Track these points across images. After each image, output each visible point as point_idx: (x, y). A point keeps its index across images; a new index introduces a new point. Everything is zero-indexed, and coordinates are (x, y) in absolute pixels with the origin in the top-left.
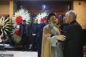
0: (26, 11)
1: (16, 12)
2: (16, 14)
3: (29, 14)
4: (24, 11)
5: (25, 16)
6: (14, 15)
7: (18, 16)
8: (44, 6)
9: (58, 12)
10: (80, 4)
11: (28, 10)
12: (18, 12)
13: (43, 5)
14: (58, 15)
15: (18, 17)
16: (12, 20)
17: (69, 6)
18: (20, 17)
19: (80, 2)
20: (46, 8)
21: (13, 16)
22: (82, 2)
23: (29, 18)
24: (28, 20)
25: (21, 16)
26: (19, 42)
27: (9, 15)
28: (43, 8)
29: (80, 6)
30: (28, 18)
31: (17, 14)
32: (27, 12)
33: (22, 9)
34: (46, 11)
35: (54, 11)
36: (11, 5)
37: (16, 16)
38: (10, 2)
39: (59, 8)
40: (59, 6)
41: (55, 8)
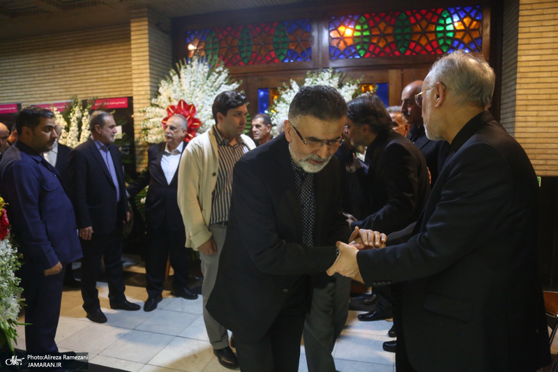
0: (219, 73)
1: (163, 82)
2: (165, 89)
3: (236, 85)
4: (207, 69)
6: (156, 94)
7: (175, 103)
8: (320, 32)
9: (408, 66)
11: (226, 66)
12: (175, 78)
13: (315, 27)
15: (173, 107)
16: (149, 125)
17: (487, 21)
18: (187, 107)
20: (331, 47)
21: (152, 105)
25: (188, 101)
27: (130, 100)
28: (315, 47)
31: (171, 92)
32: (224, 75)
33: (195, 63)
34: (332, 65)
35: (383, 62)
36: (140, 40)
37: (163, 100)
38: (134, 26)
39: (416, 38)
40: (418, 22)
41: (390, 40)
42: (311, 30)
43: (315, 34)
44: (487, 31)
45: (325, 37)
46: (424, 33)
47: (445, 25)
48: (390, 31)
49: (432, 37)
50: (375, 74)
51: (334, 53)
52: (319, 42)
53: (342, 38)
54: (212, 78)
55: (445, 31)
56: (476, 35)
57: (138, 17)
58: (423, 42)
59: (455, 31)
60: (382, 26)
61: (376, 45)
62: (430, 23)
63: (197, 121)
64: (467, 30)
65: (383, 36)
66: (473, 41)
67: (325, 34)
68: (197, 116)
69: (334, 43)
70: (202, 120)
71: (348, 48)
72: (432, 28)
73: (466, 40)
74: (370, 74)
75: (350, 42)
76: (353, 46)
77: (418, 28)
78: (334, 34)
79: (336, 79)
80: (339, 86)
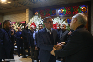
2: (31, 20)
3: (42, 20)
4: (38, 17)
5: (38, 22)
6: (29, 21)
11: (41, 16)
12: (33, 18)
15: (32, 23)
17: (88, 8)
18: (34, 23)
20: (59, 13)
27: (25, 22)
28: (56, 13)
32: (41, 18)
33: (36, 16)
35: (69, 15)
36: (27, 12)
37: (30, 22)
38: (26, 10)
39: (74, 11)
41: (70, 11)
42: (56, 10)
43: (56, 11)
44: (88, 9)
46: (76, 10)
47: (80, 9)
48: (70, 10)
49: (77, 11)
50: (67, 17)
51: (60, 14)
55: (80, 10)
56: (85, 10)
57: (27, 8)
59: (82, 10)
60: (68, 9)
61: (67, 12)
65: (68, 11)
66: (85, 11)
67: (58, 11)
68: (36, 25)
71: (62, 13)
72: (77, 9)
73: (84, 11)
74: (66, 17)
75: (63, 12)
76: (63, 13)
77: (75, 9)
78: (60, 11)
79: (60, 18)
80: (61, 20)
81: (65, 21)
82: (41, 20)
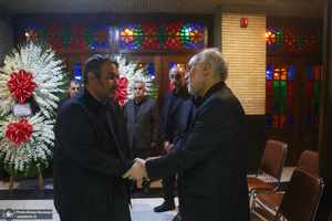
0: (49, 53)
1: (7, 57)
2: (9, 62)
3: (60, 61)
4: (40, 50)
5: (44, 70)
6: (2, 65)
7: (18, 72)
8: (114, 32)
9: (165, 54)
10: (244, 26)
11: (53, 49)
12: (17, 55)
13: (111, 28)
14: (166, 65)
15: (15, 74)
17: (206, 32)
18: (26, 74)
19: (243, 19)
20: (120, 41)
22: (251, 20)
23: (61, 77)
24: (54, 85)
25: (27, 70)
26: (25, 168)
28: (111, 40)
29: (245, 33)
30: (57, 79)
31: (14, 64)
32: (52, 55)
33: (31, 45)
34: (121, 51)
35: (151, 51)
37: (7, 68)
39: (169, 39)
40: (170, 30)
42: (108, 30)
43: (111, 32)
44: (206, 38)
45: (116, 35)
46: (173, 36)
47: (184, 33)
48: (155, 34)
50: (147, 58)
51: (122, 44)
52: (114, 37)
53: (127, 36)
54: (44, 56)
55: (185, 36)
56: (200, 39)
58: (173, 41)
59: (190, 36)
60: (150, 31)
62: (177, 31)
63: (34, 83)
64: (196, 37)
65: (151, 36)
67: (117, 33)
68: (34, 80)
69: (123, 39)
70: (37, 83)
71: (131, 42)
72: (177, 34)
73: (196, 42)
74: (144, 58)
75: (132, 39)
76: (134, 41)
77: (170, 34)
78: (123, 34)
79: (124, 60)
80: (127, 64)
81: (141, 70)
82: (54, 63)
